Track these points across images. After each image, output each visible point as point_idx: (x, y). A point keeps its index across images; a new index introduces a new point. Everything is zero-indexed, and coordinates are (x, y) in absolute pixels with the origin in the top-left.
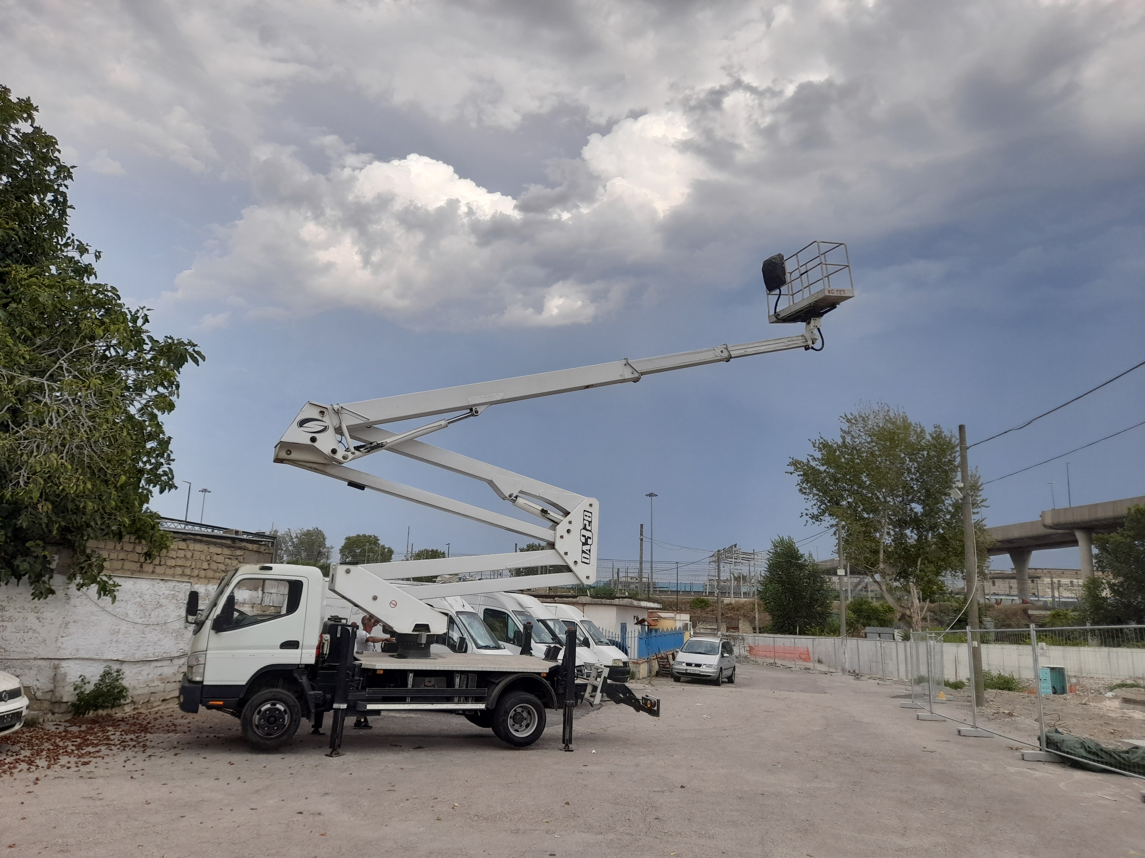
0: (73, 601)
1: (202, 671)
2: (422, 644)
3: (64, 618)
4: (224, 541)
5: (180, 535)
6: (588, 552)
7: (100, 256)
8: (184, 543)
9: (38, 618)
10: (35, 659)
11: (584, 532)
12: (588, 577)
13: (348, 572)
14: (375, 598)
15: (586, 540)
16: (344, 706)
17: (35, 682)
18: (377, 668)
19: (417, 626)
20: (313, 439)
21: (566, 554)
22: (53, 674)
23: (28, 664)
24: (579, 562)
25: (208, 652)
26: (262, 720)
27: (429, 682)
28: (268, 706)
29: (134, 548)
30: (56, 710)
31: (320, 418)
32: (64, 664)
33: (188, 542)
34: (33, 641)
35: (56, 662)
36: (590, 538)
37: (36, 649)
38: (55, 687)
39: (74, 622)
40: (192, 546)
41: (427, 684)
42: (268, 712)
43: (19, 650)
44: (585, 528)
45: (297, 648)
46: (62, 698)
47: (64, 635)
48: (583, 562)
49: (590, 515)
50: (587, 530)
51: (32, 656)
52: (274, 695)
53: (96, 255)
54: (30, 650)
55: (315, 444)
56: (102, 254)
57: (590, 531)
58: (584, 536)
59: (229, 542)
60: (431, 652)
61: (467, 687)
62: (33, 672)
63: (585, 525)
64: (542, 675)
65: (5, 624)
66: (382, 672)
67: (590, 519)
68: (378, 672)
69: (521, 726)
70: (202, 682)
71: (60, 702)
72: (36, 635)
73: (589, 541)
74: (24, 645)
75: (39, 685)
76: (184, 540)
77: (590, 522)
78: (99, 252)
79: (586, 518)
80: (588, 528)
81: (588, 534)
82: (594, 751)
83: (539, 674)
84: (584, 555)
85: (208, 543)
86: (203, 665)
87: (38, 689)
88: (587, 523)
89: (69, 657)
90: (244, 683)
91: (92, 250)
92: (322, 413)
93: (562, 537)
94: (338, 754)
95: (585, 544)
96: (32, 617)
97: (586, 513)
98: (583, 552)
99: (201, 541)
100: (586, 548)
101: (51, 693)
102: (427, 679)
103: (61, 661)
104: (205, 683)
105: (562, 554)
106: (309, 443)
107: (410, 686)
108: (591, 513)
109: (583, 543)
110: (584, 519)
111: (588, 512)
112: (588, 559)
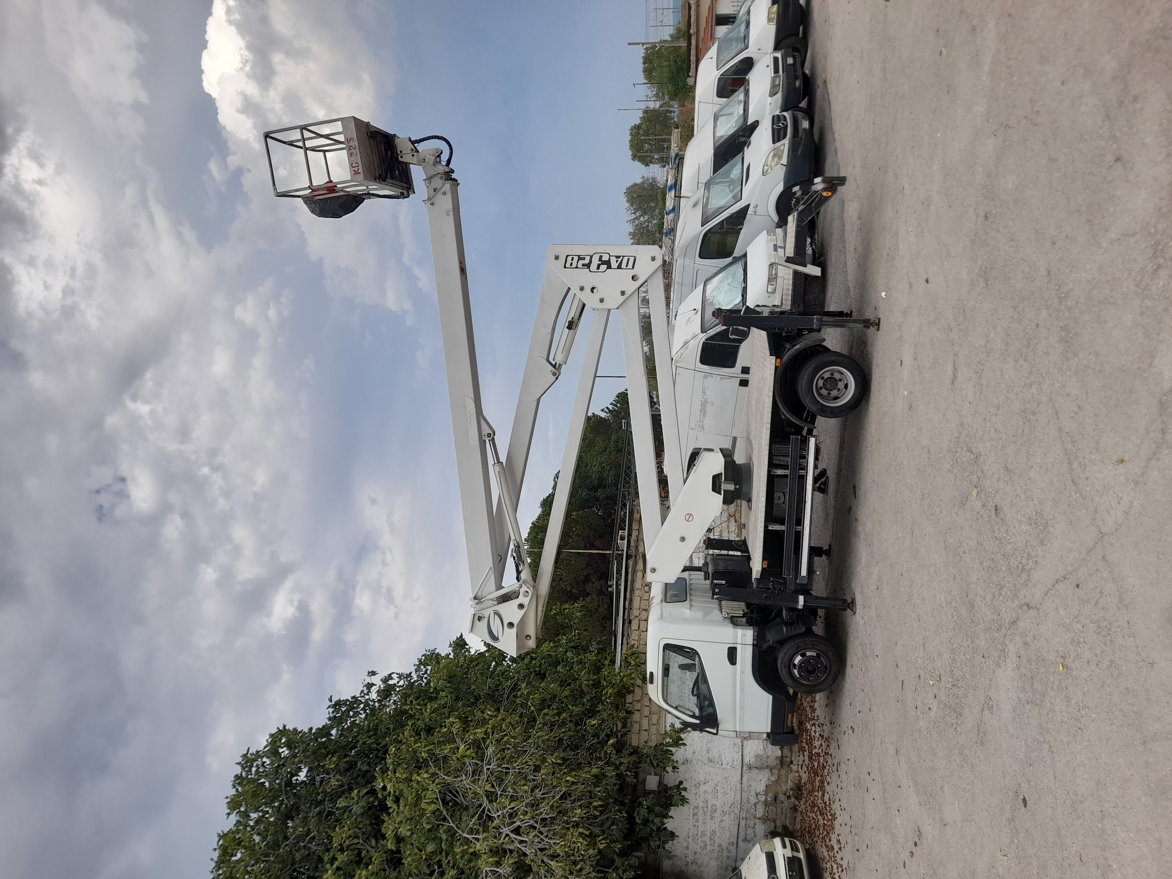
0: (690, 756)
1: (757, 734)
2: (735, 488)
3: (704, 764)
4: (630, 570)
5: (625, 629)
6: (620, 260)
8: (633, 622)
9: (705, 783)
10: (741, 783)
11: (593, 267)
12: (653, 259)
13: (654, 570)
14: (683, 539)
15: (604, 263)
16: (801, 598)
17: (763, 781)
18: (760, 569)
19: (714, 490)
20: (511, 625)
21: (623, 293)
22: (756, 770)
23: (746, 788)
24: (632, 273)
25: (738, 730)
26: (811, 679)
27: (781, 499)
28: (796, 671)
29: (639, 686)
30: (788, 760)
32: (747, 760)
33: (632, 617)
34: (726, 786)
35: (745, 768)
36: (601, 257)
37: (732, 783)
38: (767, 767)
39: (708, 752)
40: (635, 612)
41: (781, 501)
42: (802, 674)
43: (733, 795)
44: (588, 266)
45: (736, 648)
46: (777, 757)
47: (720, 763)
48: (633, 267)
49: (570, 258)
50: (591, 262)
51: (739, 785)
52: (785, 667)
53: (372, 675)
54: (734, 787)
55: (516, 623)
57: (591, 257)
58: (598, 268)
59: (631, 562)
61: (788, 456)
62: (754, 784)
63: (583, 265)
64: (777, 365)
65: (710, 805)
66: (766, 562)
67: (576, 258)
68: (765, 566)
69: (840, 380)
70: (768, 733)
71: (781, 760)
72: (720, 784)
73: (605, 258)
74: (728, 792)
75: (765, 779)
76: (630, 622)
77: (580, 258)
79: (574, 265)
80: (587, 261)
81: (595, 261)
82: (883, 294)
83: (776, 368)
84: (624, 266)
85: (632, 591)
86: (751, 734)
87: (769, 780)
88: (581, 262)
89: (741, 754)
90: (771, 697)
92: (480, 619)
93: (602, 301)
94: (853, 602)
95: (608, 264)
96: (703, 788)
97: (568, 265)
98: (619, 267)
99: (631, 600)
100: (614, 265)
101: (772, 770)
102: (776, 501)
103: (744, 763)
104: (769, 731)
105: (623, 298)
106: (514, 630)
107: (783, 528)
108: (567, 256)
109: (607, 268)
110: (577, 267)
111: (566, 261)
112: (629, 259)
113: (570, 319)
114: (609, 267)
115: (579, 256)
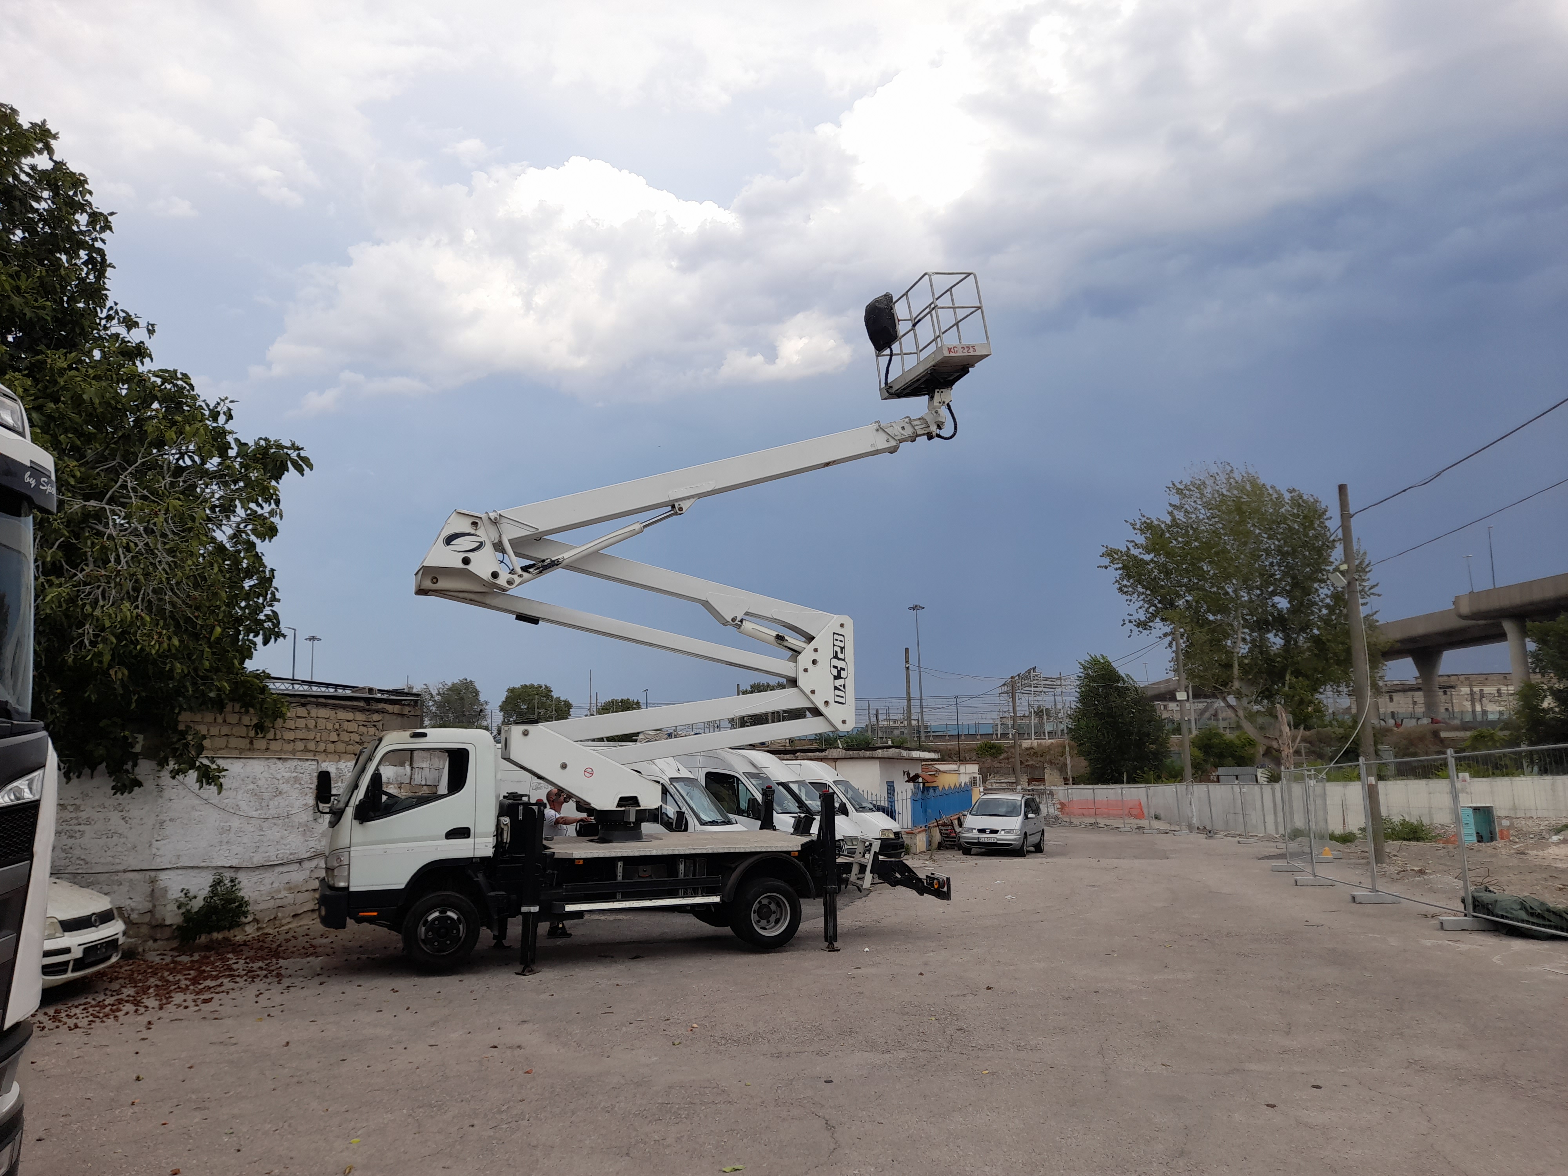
0: (167, 794)
1: (346, 874)
2: (630, 823)
3: (157, 816)
4: (355, 703)
5: (297, 699)
6: (842, 688)
7: (154, 331)
8: (303, 709)
9: (123, 819)
10: (125, 871)
11: (835, 662)
12: (844, 722)
13: (526, 733)
14: (564, 766)
15: (839, 672)
16: (535, 909)
17: (129, 902)
18: (575, 856)
19: (622, 799)
20: (466, 561)
21: (813, 692)
22: (150, 890)
23: (116, 878)
24: (831, 702)
25: (352, 849)
26: (430, 933)
27: (645, 874)
28: (437, 914)
29: (240, 719)
30: (159, 936)
31: (473, 532)
32: (162, 876)
33: (309, 707)
34: (120, 849)
35: (153, 874)
36: (844, 670)
37: (125, 858)
38: (154, 906)
39: (170, 820)
40: (314, 712)
41: (641, 874)
42: (437, 923)
43: (102, 860)
44: (836, 657)
45: (468, 836)
46: (164, 919)
47: (159, 838)
48: (836, 702)
49: (841, 638)
50: (839, 659)
51: (121, 868)
52: (443, 900)
53: (148, 330)
54: (117, 861)
55: (469, 567)
56: (156, 328)
57: (843, 660)
58: (835, 667)
59: (362, 704)
60: (643, 832)
61: (694, 875)
62: (124, 888)
63: (836, 652)
64: (792, 854)
65: (81, 828)
66: (581, 862)
67: (842, 645)
68: (576, 862)
69: (768, 922)
70: (348, 888)
71: (162, 926)
72: (122, 840)
73: (843, 674)
74: (109, 853)
75: (133, 905)
76: (304, 705)
77: (842, 648)
78: (153, 325)
79: (836, 643)
80: (840, 655)
81: (840, 664)
82: (867, 949)
83: (788, 853)
84: (837, 692)
85: (335, 707)
86: (347, 867)
87: (132, 910)
89: (169, 867)
90: (402, 887)
91: (143, 323)
92: (475, 524)
93: (806, 670)
94: (532, 972)
95: (838, 677)
96: (115, 816)
97: (836, 637)
98: (836, 688)
99: (325, 705)
100: (839, 683)
101: (149, 914)
102: (641, 868)
103: (158, 873)
104: (352, 889)
105: (808, 692)
106: (461, 566)
107: (619, 878)
108: (843, 636)
109: (835, 676)
110: (834, 645)
111: (839, 635)
112: (842, 697)
113: (786, 638)
114: (836, 678)
115: (844, 647)
